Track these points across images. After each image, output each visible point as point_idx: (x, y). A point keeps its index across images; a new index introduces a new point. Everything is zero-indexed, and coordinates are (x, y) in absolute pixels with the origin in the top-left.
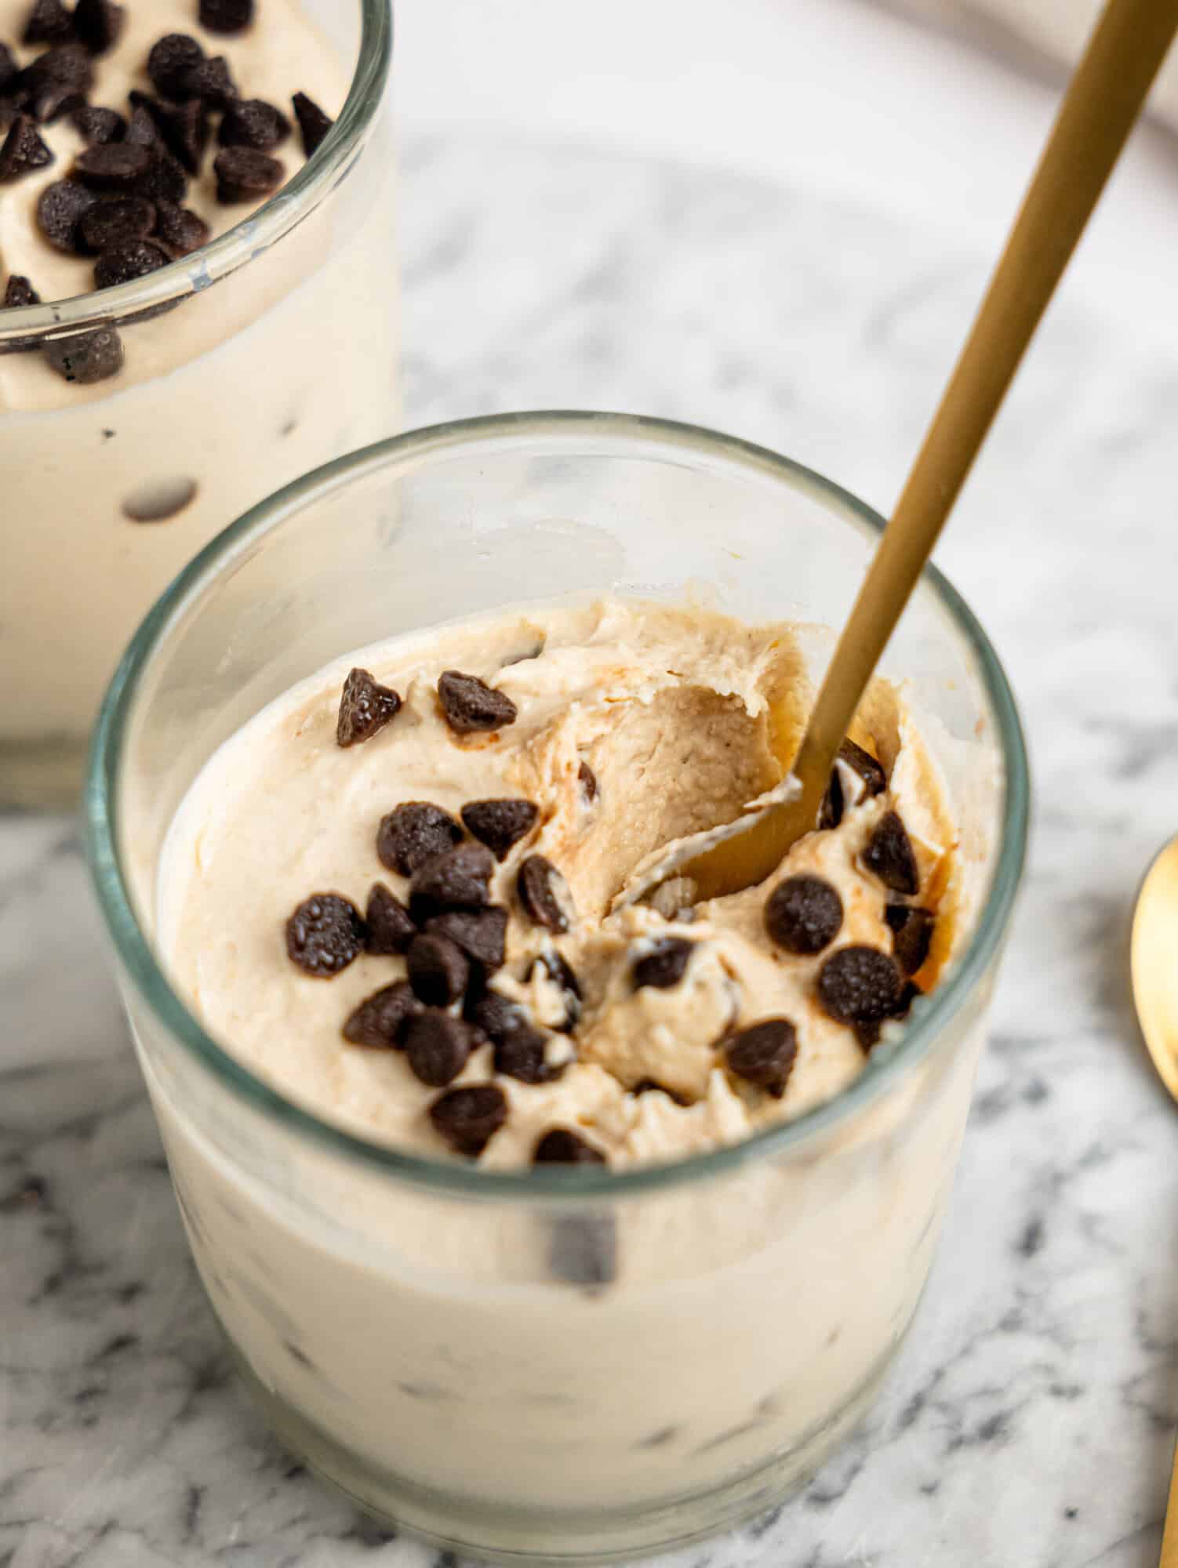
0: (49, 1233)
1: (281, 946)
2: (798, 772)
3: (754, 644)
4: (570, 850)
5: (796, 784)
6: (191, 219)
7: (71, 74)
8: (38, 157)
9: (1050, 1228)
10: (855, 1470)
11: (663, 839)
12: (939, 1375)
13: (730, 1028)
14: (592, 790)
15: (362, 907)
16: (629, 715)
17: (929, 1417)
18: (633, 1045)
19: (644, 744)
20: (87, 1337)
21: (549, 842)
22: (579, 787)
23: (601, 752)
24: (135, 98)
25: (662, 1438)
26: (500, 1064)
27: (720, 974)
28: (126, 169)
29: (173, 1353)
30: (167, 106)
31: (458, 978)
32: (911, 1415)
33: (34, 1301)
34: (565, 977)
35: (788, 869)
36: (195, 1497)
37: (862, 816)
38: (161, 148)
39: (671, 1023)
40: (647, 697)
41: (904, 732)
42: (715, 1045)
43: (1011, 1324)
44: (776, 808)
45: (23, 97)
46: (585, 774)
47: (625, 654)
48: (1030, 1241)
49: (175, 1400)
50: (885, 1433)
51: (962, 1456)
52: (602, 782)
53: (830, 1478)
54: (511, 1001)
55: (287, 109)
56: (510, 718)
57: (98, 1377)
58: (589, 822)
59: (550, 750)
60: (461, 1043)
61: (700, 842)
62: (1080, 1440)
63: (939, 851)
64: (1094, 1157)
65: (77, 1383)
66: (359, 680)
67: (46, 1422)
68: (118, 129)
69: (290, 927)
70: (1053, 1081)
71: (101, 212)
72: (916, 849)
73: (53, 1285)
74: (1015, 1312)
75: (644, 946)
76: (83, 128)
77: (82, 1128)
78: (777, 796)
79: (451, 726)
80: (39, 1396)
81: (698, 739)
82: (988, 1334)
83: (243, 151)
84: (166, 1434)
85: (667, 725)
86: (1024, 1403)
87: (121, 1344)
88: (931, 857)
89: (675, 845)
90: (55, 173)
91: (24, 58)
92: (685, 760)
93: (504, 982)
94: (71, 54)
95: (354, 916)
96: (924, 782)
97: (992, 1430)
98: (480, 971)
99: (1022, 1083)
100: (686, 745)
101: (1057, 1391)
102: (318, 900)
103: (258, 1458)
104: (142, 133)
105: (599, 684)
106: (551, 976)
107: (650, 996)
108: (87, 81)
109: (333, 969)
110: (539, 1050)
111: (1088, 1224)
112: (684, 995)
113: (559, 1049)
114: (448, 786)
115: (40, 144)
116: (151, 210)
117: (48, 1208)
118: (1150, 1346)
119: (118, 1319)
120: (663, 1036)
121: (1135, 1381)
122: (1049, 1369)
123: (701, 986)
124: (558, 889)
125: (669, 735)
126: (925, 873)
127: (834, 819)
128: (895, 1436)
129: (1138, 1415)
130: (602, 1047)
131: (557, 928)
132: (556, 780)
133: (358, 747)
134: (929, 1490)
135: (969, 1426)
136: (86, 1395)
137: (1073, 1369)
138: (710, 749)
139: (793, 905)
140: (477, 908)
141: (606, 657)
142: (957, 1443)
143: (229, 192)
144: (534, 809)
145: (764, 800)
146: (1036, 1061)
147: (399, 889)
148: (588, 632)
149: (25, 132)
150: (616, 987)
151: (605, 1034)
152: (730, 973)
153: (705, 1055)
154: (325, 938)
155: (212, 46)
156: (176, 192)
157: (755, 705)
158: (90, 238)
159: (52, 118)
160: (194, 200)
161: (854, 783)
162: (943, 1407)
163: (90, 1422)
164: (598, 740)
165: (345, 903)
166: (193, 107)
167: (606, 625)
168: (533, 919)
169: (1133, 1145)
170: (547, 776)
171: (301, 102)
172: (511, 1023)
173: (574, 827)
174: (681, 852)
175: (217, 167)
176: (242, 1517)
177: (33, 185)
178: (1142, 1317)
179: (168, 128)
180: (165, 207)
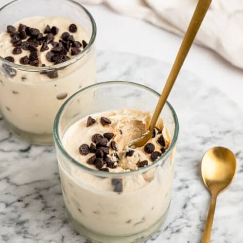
0: (43, 202)
1: (78, 151)
2: (149, 130)
3: (144, 115)
4: (118, 141)
5: (149, 131)
6: (68, 57)
7: (51, 37)
8: (47, 48)
9: (188, 205)
10: (158, 236)
11: (131, 140)
12: (171, 224)
13: (139, 162)
14: (121, 133)
15: (90, 146)
16: (127, 124)
17: (169, 229)
18: (126, 164)
19: (129, 128)
20: (48, 216)
21: (115, 139)
22: (120, 132)
23: (123, 128)
24: (60, 41)
25: (129, 222)
26: (108, 166)
27: (138, 155)
28: (59, 50)
29: (60, 218)
30: (65, 42)
31: (102, 155)
32: (166, 229)
33: (40, 211)
34: (117, 156)
35: (148, 143)
36: (63, 237)
37: (158, 136)
38: (64, 48)
39: (131, 161)
40: (129, 121)
41: (164, 125)
42: (137, 164)
43: (181, 217)
44: (146, 135)
45: (44, 40)
46: (120, 131)
47: (127, 116)
48: (185, 207)
49: (60, 225)
50: (162, 231)
51: (173, 235)
52: (123, 132)
53: (154, 237)
54: (109, 158)
55: (81, 43)
56: (110, 123)
57: (49, 221)
58: (121, 137)
59: (116, 127)
60: (103, 163)
61: (136, 140)
62: (190, 233)
63: (168, 140)
64: (195, 196)
65: (46, 222)
66: (90, 118)
67: (42, 227)
68: (58, 45)
69: (80, 148)
70: (190, 185)
71: (55, 56)
72: (165, 140)
73: (43, 209)
74: (182, 216)
75: (127, 151)
76: (53, 45)
77: (48, 189)
78: (147, 133)
79: (102, 124)
80: (41, 224)
81: (136, 128)
82: (178, 219)
83: (75, 48)
84: (59, 229)
85: (132, 126)
86: (183, 228)
87: (53, 217)
88: (167, 142)
89: (132, 141)
90: (49, 50)
91: (44, 35)
92: (135, 131)
93: (109, 156)
94: (51, 35)
95: (88, 147)
96: (167, 132)
97: (178, 231)
98: (105, 154)
99: (185, 186)
100: (135, 129)
101: (187, 226)
102: (84, 145)
103: (72, 232)
104: (61, 45)
105: (123, 119)
106: (115, 155)
107: (128, 157)
108: (53, 38)
109: (86, 154)
110: (113, 164)
111: (193, 204)
112: (132, 157)
113: (116, 164)
114: (102, 132)
115: (47, 46)
116: (62, 56)
117: (43, 199)
118: (201, 221)
119: (53, 214)
120: (130, 163)
121: (199, 225)
122: (187, 223)
123: (135, 156)
124: (116, 146)
125: (133, 127)
126: (166, 144)
127: (154, 136)
128: (164, 231)
129: (199, 230)
130: (122, 165)
131: (116, 151)
132: (117, 131)
133: (89, 127)
134: (168, 239)
135: (174, 231)
136: (47, 224)
137: (190, 223)
138: (138, 130)
139: (148, 146)
140: (105, 146)
141: (124, 116)
142: (173, 233)
143: (73, 54)
144: (113, 134)
145: (145, 134)
146: (187, 183)
147: (95, 144)
148: (122, 113)
149: (45, 45)
150: (124, 157)
151: (122, 163)
152: (139, 155)
153: (135, 165)
154: (85, 150)
155: (71, 34)
156: (66, 53)
157: (144, 122)
158: (54, 59)
159: (49, 43)
160: (68, 54)
161: (157, 131)
162: (171, 228)
163: (48, 227)
164: (122, 127)
165: (87, 145)
166: (68, 42)
167: (124, 113)
168: (113, 149)
169: (201, 194)
170: (115, 130)
171: (84, 42)
172: (109, 161)
173: (119, 138)
174: (134, 142)
175: (72, 50)
176: (70, 240)
177: (46, 52)
178: (200, 217)
179: (65, 45)
180: (64, 55)
